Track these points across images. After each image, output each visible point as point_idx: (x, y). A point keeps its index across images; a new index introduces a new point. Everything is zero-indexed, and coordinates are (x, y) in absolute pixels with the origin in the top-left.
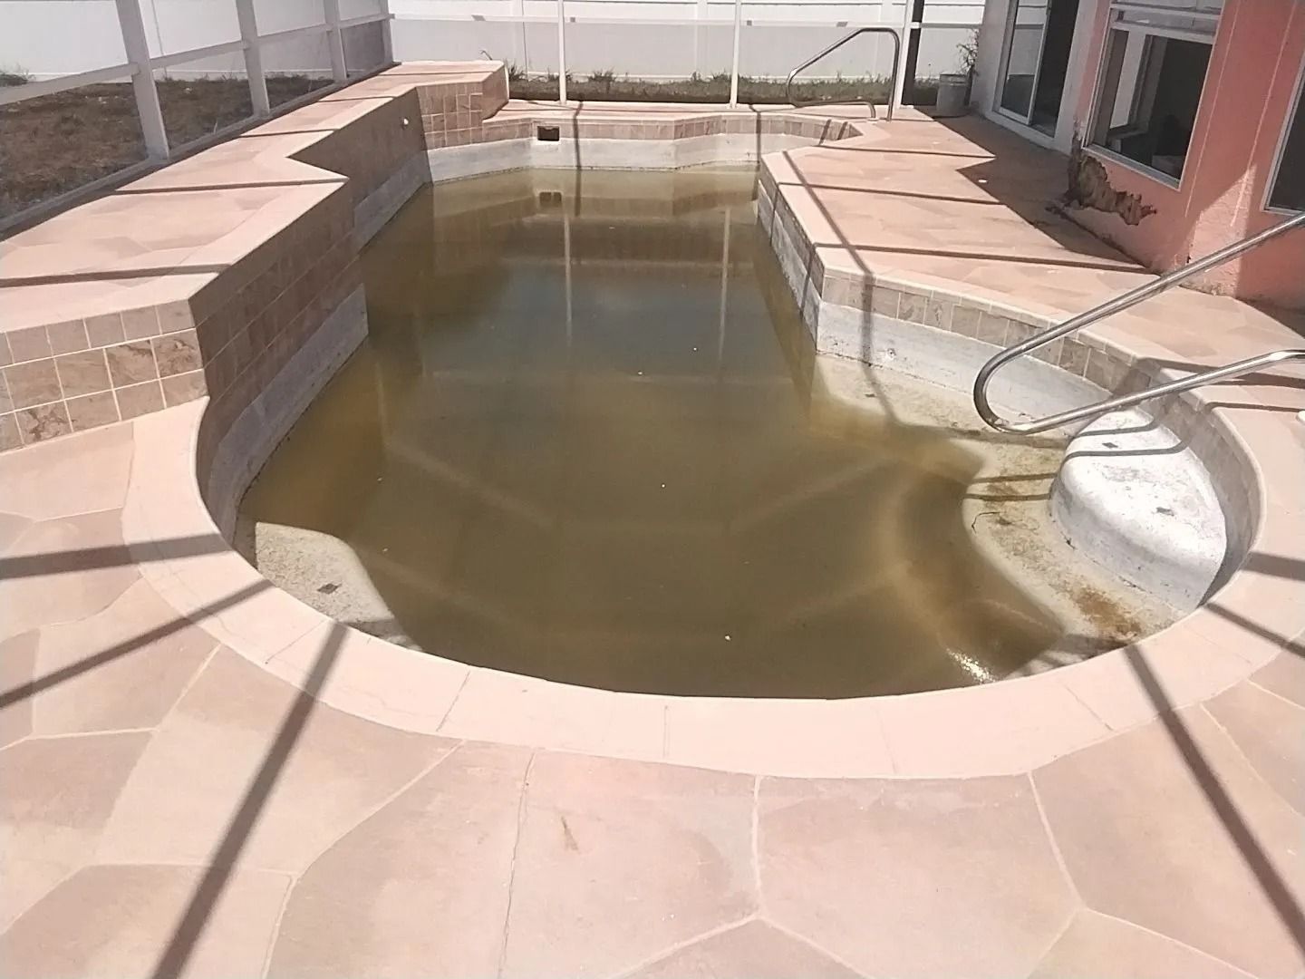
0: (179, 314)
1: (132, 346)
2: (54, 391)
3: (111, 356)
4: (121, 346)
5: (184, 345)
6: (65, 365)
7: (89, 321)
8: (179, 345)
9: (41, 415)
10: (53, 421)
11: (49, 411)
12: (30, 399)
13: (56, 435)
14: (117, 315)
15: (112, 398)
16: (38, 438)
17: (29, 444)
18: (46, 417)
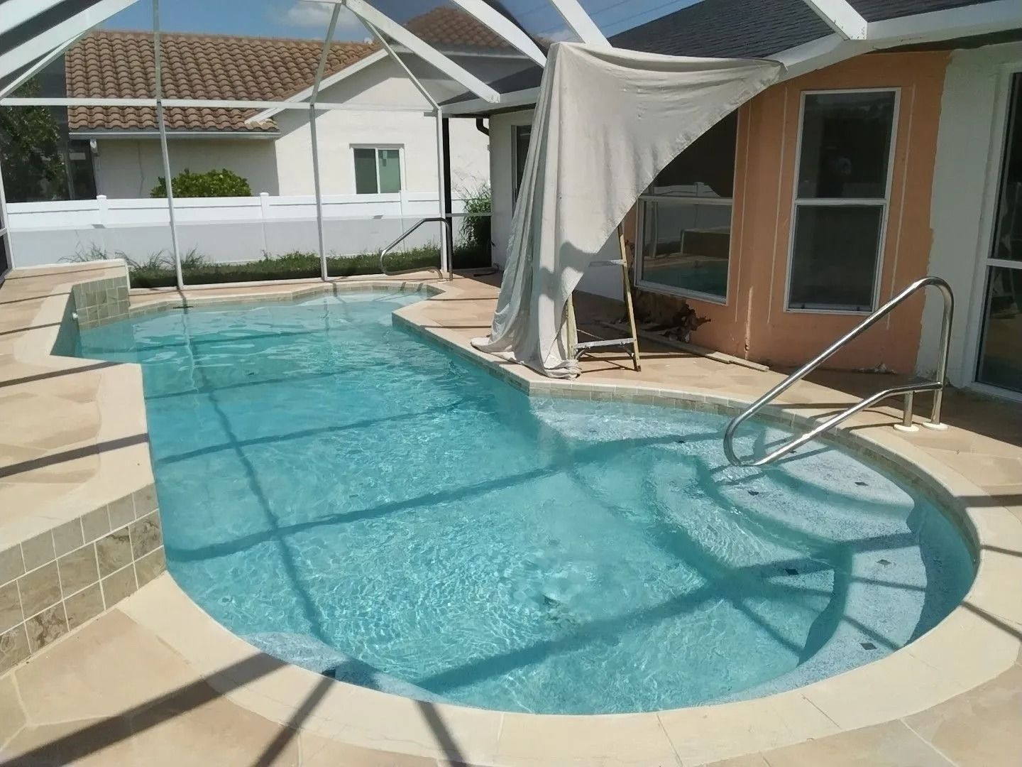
0: (149, 498)
1: (116, 535)
2: (55, 592)
3: (100, 548)
4: (107, 537)
5: (151, 525)
6: (66, 564)
7: (85, 518)
8: (148, 526)
9: (45, 620)
10: (55, 624)
11: (51, 614)
12: (38, 606)
13: (56, 637)
14: (104, 508)
15: (99, 589)
16: (43, 644)
17: (36, 651)
18: (49, 622)
